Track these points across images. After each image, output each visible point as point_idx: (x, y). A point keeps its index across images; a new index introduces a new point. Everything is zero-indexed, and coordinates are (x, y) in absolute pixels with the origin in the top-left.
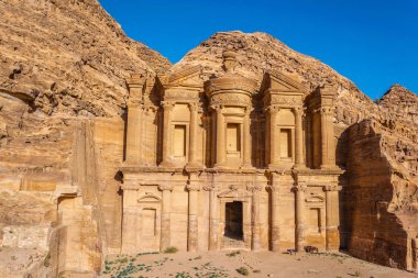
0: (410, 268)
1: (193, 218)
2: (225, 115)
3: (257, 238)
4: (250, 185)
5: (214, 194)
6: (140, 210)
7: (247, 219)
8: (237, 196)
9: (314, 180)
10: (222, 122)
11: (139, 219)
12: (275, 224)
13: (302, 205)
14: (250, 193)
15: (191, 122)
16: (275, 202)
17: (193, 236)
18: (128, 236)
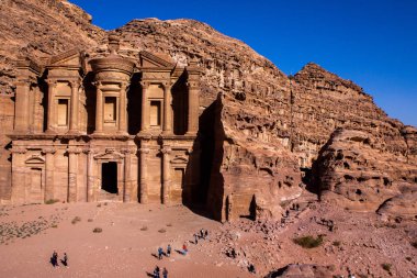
0: (223, 220)
1: (71, 175)
2: (103, 90)
3: (128, 192)
4: (123, 149)
5: (91, 156)
6: (29, 170)
7: (120, 177)
8: (111, 158)
9: (178, 144)
10: (101, 97)
11: (27, 176)
12: (143, 181)
13: (167, 165)
14: (122, 155)
15: (71, 97)
16: (143, 163)
17: (72, 190)
18: (16, 190)
